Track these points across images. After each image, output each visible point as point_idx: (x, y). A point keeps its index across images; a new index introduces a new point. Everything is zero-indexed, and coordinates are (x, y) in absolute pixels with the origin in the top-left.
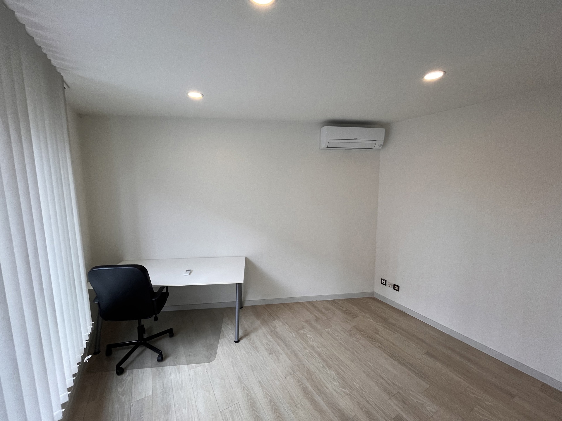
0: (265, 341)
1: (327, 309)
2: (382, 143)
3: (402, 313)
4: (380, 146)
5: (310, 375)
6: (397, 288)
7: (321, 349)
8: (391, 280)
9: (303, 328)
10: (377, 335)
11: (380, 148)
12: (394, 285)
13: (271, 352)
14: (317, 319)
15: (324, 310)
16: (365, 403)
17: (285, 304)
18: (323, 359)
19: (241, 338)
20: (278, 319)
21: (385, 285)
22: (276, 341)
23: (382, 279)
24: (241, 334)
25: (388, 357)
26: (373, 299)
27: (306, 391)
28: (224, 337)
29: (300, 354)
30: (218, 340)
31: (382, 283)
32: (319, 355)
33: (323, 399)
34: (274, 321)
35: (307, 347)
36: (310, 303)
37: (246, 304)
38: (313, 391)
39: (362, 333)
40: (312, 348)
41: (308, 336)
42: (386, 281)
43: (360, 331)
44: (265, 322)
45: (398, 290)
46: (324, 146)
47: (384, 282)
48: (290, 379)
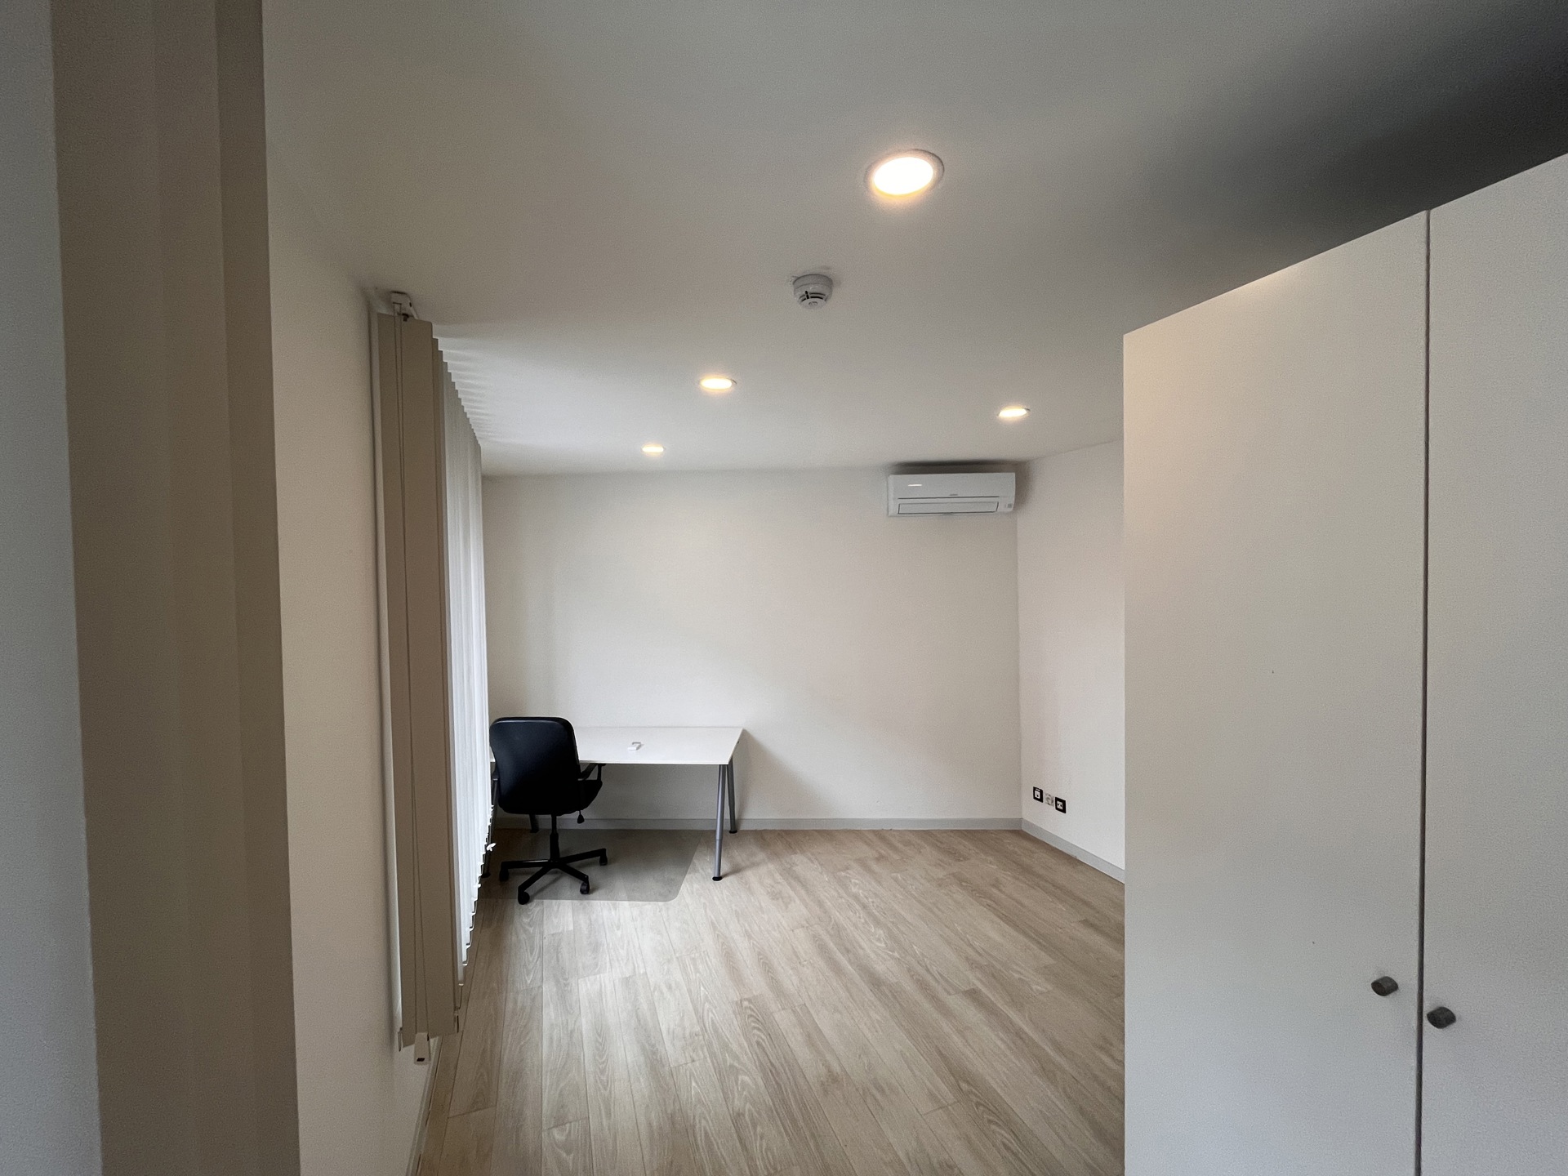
0: (768, 881)
1: (908, 843)
2: (1012, 500)
3: (1071, 861)
4: (1010, 506)
5: (838, 932)
6: (1061, 805)
7: (870, 900)
8: (1051, 791)
9: (847, 868)
10: (994, 890)
11: (1011, 509)
12: (1057, 799)
13: (775, 896)
14: (880, 858)
15: (900, 846)
16: (920, 970)
17: (824, 831)
18: (870, 914)
19: (726, 875)
20: (803, 852)
21: (1041, 800)
22: (789, 884)
23: (1035, 789)
24: (725, 868)
25: (999, 920)
26: (1020, 833)
27: (822, 949)
28: (696, 871)
29: (829, 904)
30: (685, 873)
31: (1035, 798)
32: (864, 907)
33: (849, 961)
34: (793, 856)
35: (844, 895)
36: (874, 832)
37: (744, 827)
38: (835, 949)
39: (964, 884)
40: (856, 897)
41: (853, 881)
42: (1041, 792)
43: (960, 880)
44: (775, 855)
45: (1064, 811)
46: (893, 510)
47: (1038, 793)
48: (800, 933)
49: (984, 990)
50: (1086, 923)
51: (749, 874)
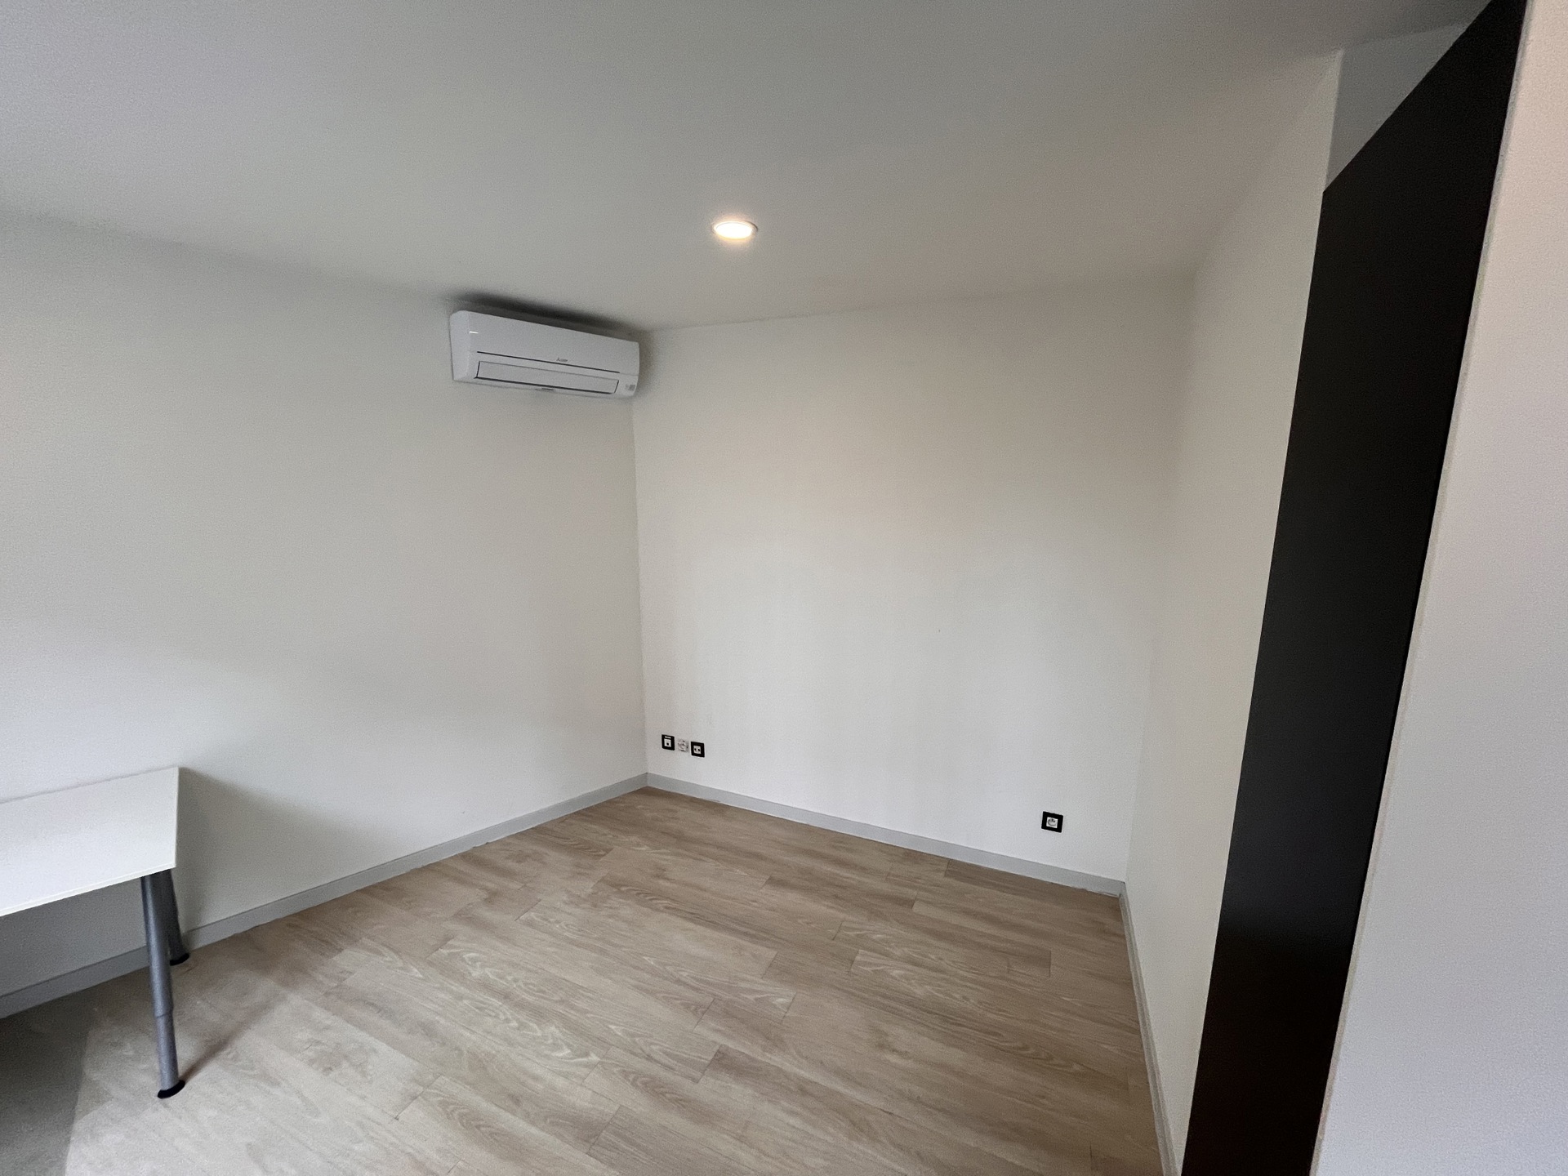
0: (304, 1035)
1: (521, 858)
2: (634, 381)
3: (715, 808)
4: (631, 387)
5: (480, 1070)
6: (698, 749)
7: (510, 978)
8: (684, 736)
9: (445, 940)
10: (661, 882)
11: (632, 393)
12: (693, 744)
13: (329, 1062)
14: (492, 898)
15: (511, 865)
16: (639, 1064)
17: (374, 886)
18: (520, 1005)
19: (192, 1070)
20: (353, 941)
21: (672, 748)
22: (349, 1019)
23: (663, 737)
24: (186, 1053)
25: (690, 925)
26: (648, 792)
27: (473, 1125)
28: (100, 1098)
29: (442, 1021)
30: (70, 1120)
31: (664, 747)
32: (506, 996)
33: (527, 1116)
34: (334, 958)
35: (463, 990)
36: (465, 857)
37: (202, 941)
38: (494, 1109)
39: (623, 889)
40: (485, 986)
41: (466, 956)
42: (672, 739)
43: (616, 885)
44: (296, 974)
45: (702, 755)
46: (465, 369)
47: (668, 742)
48: (415, 1114)
49: (730, 1044)
50: (774, 882)
51: (253, 1043)
